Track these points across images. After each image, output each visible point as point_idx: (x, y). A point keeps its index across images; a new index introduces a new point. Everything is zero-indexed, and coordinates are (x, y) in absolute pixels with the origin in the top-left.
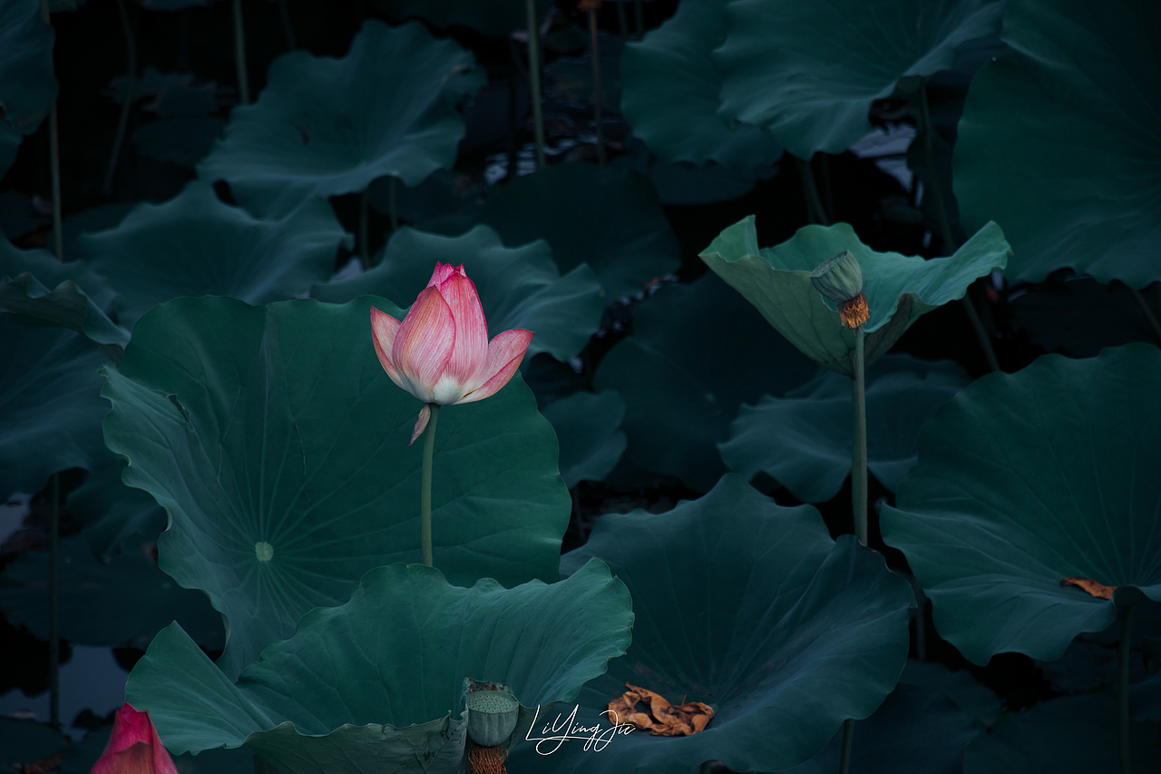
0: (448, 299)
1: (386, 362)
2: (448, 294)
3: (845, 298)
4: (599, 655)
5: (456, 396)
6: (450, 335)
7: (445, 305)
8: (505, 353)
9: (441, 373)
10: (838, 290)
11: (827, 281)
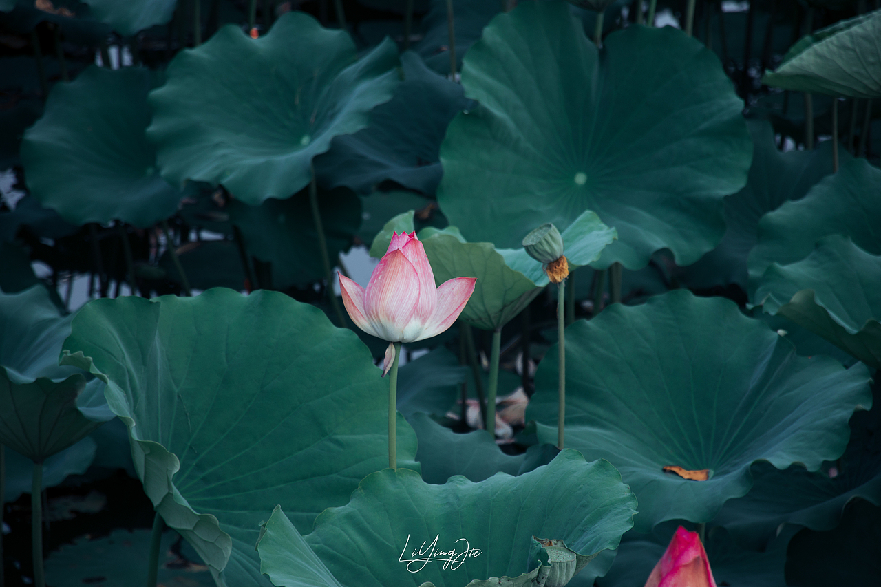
0: (410, 259)
1: (358, 314)
2: (409, 253)
3: (551, 259)
4: (616, 515)
5: (418, 334)
6: (416, 286)
7: (409, 264)
8: (447, 298)
9: (411, 316)
10: (549, 254)
11: (541, 247)
